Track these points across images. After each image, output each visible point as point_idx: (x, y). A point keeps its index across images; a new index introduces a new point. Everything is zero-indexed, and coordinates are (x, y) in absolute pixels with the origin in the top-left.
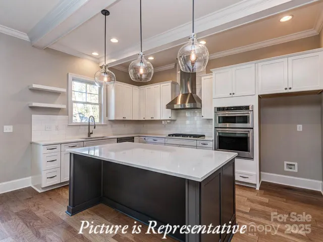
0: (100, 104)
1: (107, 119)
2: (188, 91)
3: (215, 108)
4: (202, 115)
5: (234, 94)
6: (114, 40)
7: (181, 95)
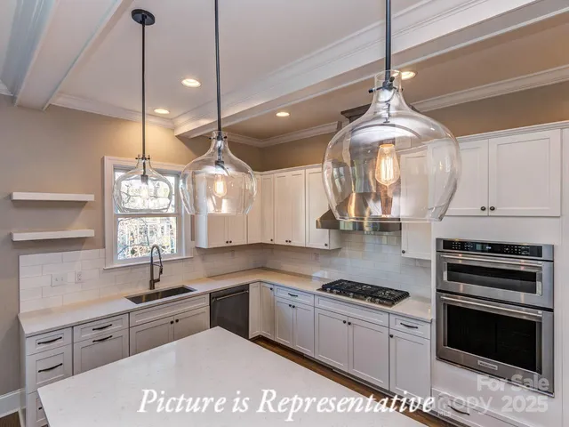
0: (178, 215)
1: (193, 244)
2: (370, 187)
3: (438, 240)
4: (403, 249)
5: (493, 209)
6: (191, 83)
7: (354, 194)
